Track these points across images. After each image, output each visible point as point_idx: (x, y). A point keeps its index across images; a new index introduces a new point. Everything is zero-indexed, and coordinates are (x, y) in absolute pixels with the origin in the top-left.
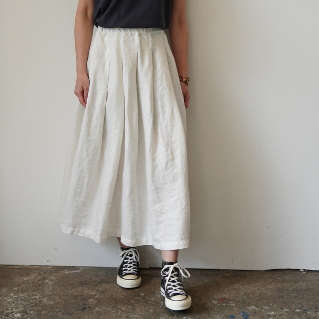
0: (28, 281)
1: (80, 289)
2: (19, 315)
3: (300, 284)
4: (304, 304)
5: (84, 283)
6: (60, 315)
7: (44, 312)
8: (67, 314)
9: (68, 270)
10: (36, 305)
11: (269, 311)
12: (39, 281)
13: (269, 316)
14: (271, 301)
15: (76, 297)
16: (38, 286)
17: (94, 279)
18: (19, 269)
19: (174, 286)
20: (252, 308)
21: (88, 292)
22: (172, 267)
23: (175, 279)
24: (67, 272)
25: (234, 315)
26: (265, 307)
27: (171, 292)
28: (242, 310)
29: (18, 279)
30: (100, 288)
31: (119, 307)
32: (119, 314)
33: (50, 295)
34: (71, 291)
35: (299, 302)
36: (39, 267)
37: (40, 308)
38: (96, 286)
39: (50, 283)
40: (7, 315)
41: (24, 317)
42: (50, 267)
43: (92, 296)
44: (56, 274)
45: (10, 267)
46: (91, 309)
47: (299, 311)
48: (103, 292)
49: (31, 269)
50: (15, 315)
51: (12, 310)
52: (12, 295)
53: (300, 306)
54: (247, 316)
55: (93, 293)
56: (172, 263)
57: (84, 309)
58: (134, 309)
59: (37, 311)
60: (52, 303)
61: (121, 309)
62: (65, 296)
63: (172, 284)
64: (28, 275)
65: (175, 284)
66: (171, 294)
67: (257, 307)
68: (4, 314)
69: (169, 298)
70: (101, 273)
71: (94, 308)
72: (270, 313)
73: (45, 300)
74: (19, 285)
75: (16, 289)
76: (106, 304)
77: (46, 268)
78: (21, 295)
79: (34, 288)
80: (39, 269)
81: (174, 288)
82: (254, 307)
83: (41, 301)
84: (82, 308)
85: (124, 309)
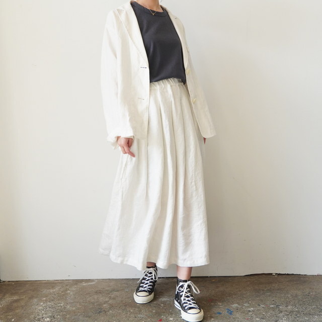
0: (53, 292)
1: (96, 297)
2: (48, 319)
3: (273, 285)
4: (276, 301)
5: (99, 292)
6: (81, 318)
7: (68, 316)
8: (87, 317)
9: (85, 282)
10: (62, 311)
11: (248, 307)
12: (62, 292)
13: (249, 311)
14: (250, 299)
15: (93, 303)
16: (62, 296)
17: (107, 288)
18: (46, 283)
19: (188, 300)
20: (235, 305)
21: (102, 299)
22: (186, 285)
23: (189, 294)
24: (84, 284)
25: (221, 312)
26: (246, 305)
27: (186, 306)
28: (227, 308)
29: (45, 291)
30: (112, 296)
31: (128, 309)
32: (128, 315)
33: (72, 303)
34: (88, 299)
35: (273, 299)
36: (62, 281)
37: (64, 313)
38: (109, 294)
39: (71, 293)
40: (39, 320)
41: (53, 320)
42: (70, 281)
43: (106, 302)
44: (75, 286)
45: (38, 282)
46: (106, 312)
47: (273, 306)
48: (114, 299)
49: (56, 283)
50: (45, 320)
51: (43, 315)
52: (42, 304)
53: (273, 302)
54: (231, 312)
55: (107, 300)
56: (186, 281)
57: (100, 312)
58: (140, 311)
59: (63, 315)
60: (74, 309)
61: (130, 311)
62: (84, 303)
63: (187, 299)
64: (53, 287)
65: (189, 299)
66: (187, 307)
67: (239, 304)
68: (36, 319)
69: (185, 311)
70: (111, 284)
71: (108, 311)
72: (250, 309)
73: (68, 307)
74: (46, 296)
75: (44, 299)
76: (118, 308)
77: (67, 281)
78: (49, 303)
79: (59, 298)
80: (61, 282)
81: (189, 303)
82: (236, 305)
83: (65, 308)
84: (98, 312)
85: (132, 311)
